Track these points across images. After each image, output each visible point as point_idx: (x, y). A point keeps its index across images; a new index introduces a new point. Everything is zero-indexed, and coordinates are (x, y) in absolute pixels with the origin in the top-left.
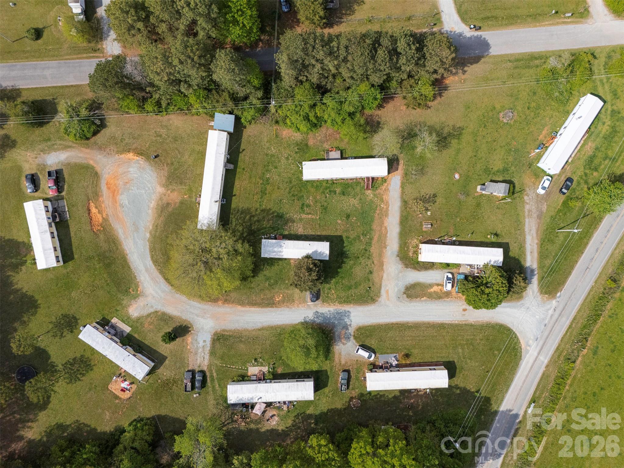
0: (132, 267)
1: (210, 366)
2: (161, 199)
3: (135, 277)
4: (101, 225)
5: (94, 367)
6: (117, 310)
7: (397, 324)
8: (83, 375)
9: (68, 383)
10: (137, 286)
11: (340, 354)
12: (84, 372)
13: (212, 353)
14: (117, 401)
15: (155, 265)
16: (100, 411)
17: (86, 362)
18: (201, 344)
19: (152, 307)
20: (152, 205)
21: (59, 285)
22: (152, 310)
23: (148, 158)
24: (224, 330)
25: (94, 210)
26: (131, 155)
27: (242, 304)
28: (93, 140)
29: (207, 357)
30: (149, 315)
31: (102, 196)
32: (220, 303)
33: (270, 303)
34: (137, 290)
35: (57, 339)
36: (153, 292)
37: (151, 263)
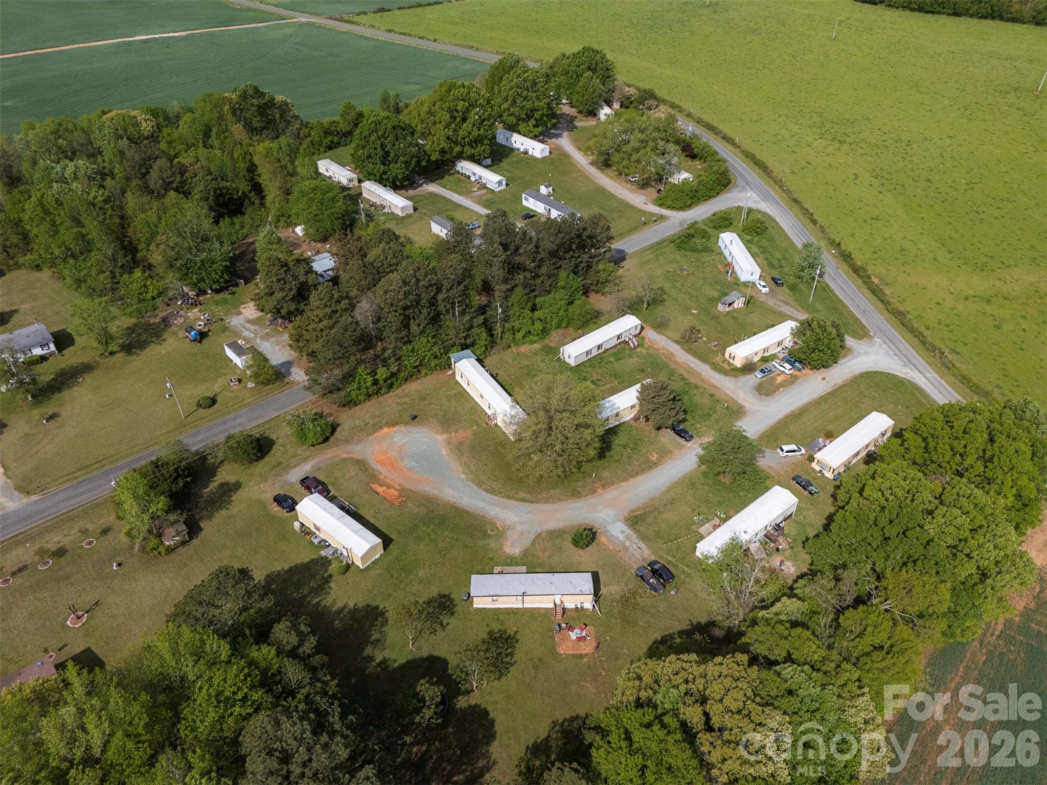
0: (470, 510)
1: (654, 552)
2: (449, 443)
3: (483, 517)
4: (400, 496)
5: (518, 636)
6: (491, 559)
7: (787, 417)
8: (511, 654)
9: (499, 679)
10: (493, 524)
11: (770, 467)
12: (509, 650)
13: (644, 538)
14: (585, 660)
15: (496, 495)
16: (574, 688)
17: (501, 637)
18: (622, 537)
19: (529, 532)
20: (444, 453)
21: (395, 575)
22: (532, 537)
23: (406, 424)
24: (632, 511)
25: (380, 489)
26: (386, 430)
27: (625, 480)
28: (332, 439)
29: (643, 546)
30: (534, 543)
31: (381, 473)
32: (600, 491)
33: (651, 466)
34: (498, 528)
35: (440, 633)
36: (517, 519)
37: (489, 495)
